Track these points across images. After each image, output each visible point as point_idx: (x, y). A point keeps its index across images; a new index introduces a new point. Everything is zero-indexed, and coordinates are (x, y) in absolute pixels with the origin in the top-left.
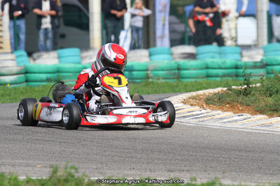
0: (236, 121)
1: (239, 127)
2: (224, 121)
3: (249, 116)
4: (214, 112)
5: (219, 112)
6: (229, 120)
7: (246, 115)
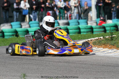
0: (111, 52)
1: (113, 55)
2: (105, 52)
3: (116, 50)
4: (100, 49)
5: (102, 48)
6: (107, 52)
7: (115, 50)
